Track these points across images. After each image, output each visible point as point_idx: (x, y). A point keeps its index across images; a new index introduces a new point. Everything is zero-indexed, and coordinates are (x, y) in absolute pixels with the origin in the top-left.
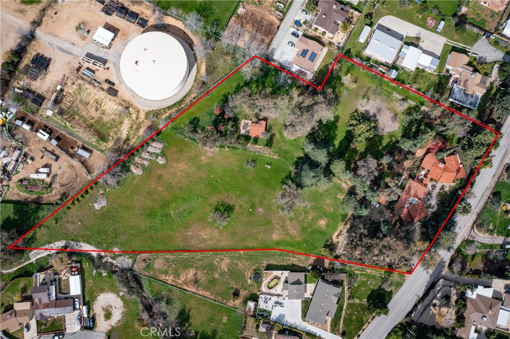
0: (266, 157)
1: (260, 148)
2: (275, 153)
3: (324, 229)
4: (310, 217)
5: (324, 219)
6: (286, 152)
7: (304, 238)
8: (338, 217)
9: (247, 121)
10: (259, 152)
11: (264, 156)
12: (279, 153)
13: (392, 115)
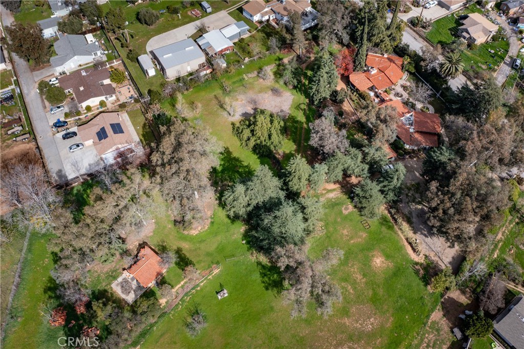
0: (205, 287)
1: (182, 287)
2: (209, 267)
3: (391, 265)
4: (359, 277)
5: (373, 256)
6: (221, 249)
7: (391, 310)
8: (381, 232)
9: (120, 279)
10: (186, 294)
11: (201, 289)
12: (215, 261)
13: (270, 92)
